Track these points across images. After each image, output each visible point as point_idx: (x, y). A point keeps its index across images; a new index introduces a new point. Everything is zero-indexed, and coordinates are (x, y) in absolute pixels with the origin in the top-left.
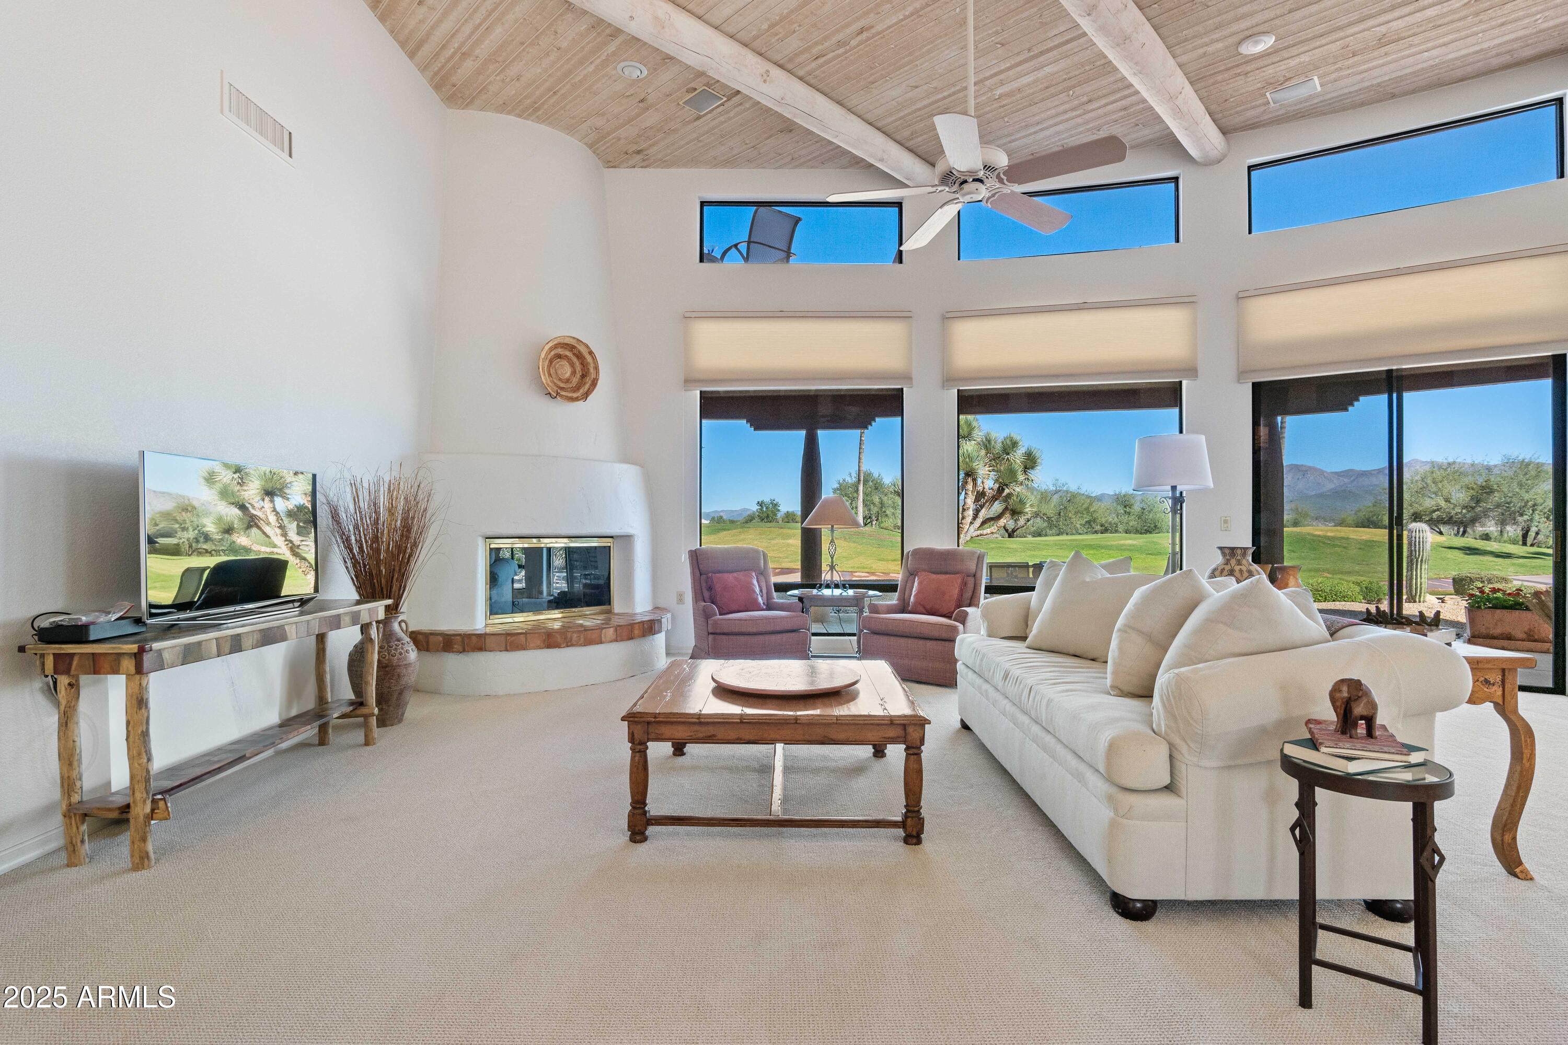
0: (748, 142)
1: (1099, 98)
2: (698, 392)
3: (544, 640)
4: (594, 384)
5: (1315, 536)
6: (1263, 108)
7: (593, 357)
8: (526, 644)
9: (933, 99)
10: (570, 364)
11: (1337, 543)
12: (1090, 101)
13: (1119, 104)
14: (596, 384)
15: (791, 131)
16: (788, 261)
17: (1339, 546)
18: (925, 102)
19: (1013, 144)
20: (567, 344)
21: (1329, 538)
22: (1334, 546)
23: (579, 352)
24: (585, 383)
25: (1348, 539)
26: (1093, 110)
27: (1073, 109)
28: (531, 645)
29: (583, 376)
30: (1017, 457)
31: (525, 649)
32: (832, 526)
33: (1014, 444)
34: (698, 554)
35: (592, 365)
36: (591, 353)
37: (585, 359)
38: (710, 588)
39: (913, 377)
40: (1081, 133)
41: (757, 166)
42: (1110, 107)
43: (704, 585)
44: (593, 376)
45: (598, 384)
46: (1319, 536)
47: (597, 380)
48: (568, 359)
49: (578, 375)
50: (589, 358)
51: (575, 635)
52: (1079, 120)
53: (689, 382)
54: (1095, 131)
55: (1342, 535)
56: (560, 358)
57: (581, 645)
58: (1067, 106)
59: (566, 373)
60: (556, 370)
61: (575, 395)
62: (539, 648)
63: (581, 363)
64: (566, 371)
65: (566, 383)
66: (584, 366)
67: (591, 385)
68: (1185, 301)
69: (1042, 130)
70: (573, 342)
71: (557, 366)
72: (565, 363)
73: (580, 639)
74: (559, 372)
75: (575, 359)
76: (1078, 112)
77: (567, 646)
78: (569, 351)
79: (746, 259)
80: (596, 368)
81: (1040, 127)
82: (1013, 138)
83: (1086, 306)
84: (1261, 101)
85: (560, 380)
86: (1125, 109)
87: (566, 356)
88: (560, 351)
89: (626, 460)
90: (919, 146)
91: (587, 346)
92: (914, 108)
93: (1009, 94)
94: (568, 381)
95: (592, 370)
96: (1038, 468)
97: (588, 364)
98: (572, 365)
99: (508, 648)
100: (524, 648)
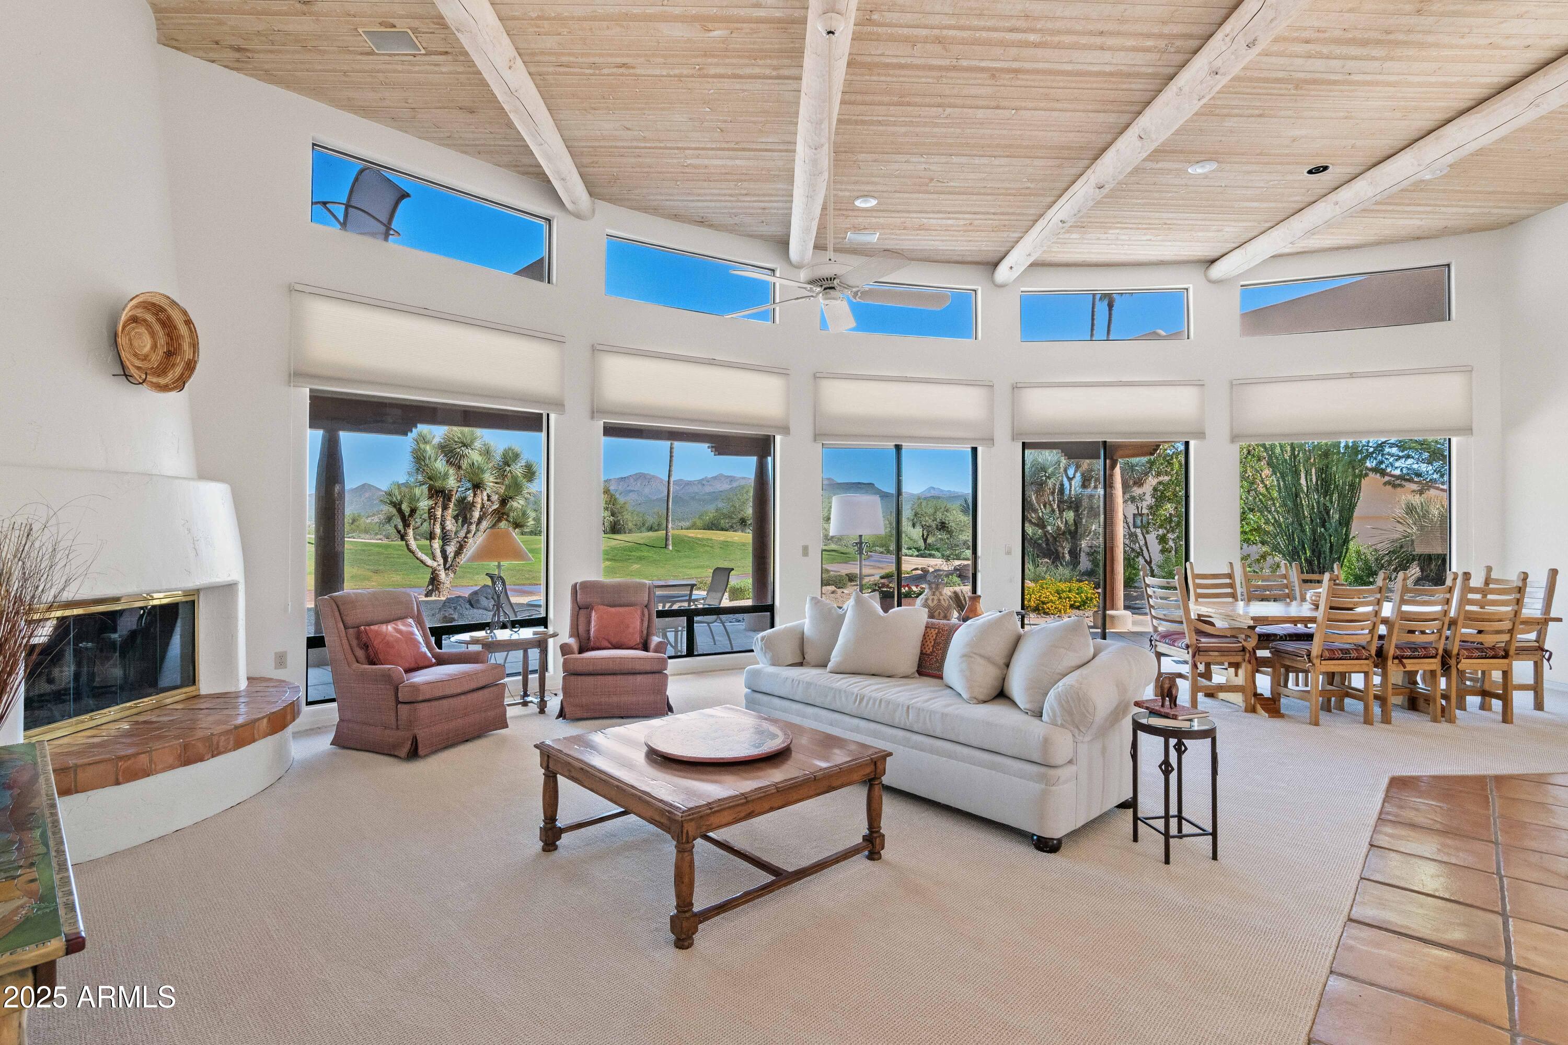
0: (410, 101)
1: (754, 195)
2: (308, 389)
3: (180, 756)
4: (190, 367)
5: (689, 537)
6: (841, 240)
7: (190, 329)
8: (151, 765)
9: (635, 144)
10: (150, 333)
11: (705, 542)
12: (746, 195)
13: (762, 205)
14: (194, 368)
15: (472, 112)
16: (386, 238)
17: (708, 546)
18: (625, 144)
19: (668, 202)
20: (154, 305)
21: (699, 539)
22: (704, 546)
23: (169, 317)
24: (173, 365)
25: (711, 540)
26: (744, 201)
27: (731, 195)
28: (160, 767)
29: (169, 354)
30: (517, 469)
31: (148, 776)
32: (499, 563)
33: (516, 456)
34: (340, 603)
35: (187, 340)
36: (188, 322)
37: (175, 328)
38: (365, 646)
39: (566, 403)
40: (723, 213)
41: (400, 129)
42: (755, 204)
43: (354, 643)
44: (188, 355)
45: (197, 368)
46: (692, 537)
47: (196, 362)
48: (147, 325)
49: (161, 351)
50: (183, 330)
51: (223, 738)
52: (729, 204)
53: (297, 375)
54: (733, 216)
55: (705, 536)
56: (136, 322)
57: (230, 751)
58: (730, 192)
59: (145, 346)
60: (130, 340)
61: (162, 381)
62: (172, 767)
63: (168, 335)
64: (145, 343)
65: (143, 360)
66: (172, 339)
67: (185, 369)
68: (781, 372)
69: (698, 201)
70: (164, 303)
71: (133, 333)
72: (142, 330)
73: (228, 743)
74: (135, 343)
75: (157, 327)
76: (732, 199)
77: (213, 756)
78: (153, 314)
79: (344, 225)
80: (195, 346)
81: (699, 198)
82: (672, 198)
83: (715, 362)
84: (842, 236)
85: (136, 355)
86: (764, 209)
87: (145, 320)
88: (139, 313)
89: (204, 474)
90: (590, 175)
91: (185, 313)
92: (614, 144)
93: (695, 167)
94: (145, 358)
95: (186, 346)
96: (536, 481)
97: (179, 337)
98: (153, 334)
99: (121, 779)
100: (146, 773)
